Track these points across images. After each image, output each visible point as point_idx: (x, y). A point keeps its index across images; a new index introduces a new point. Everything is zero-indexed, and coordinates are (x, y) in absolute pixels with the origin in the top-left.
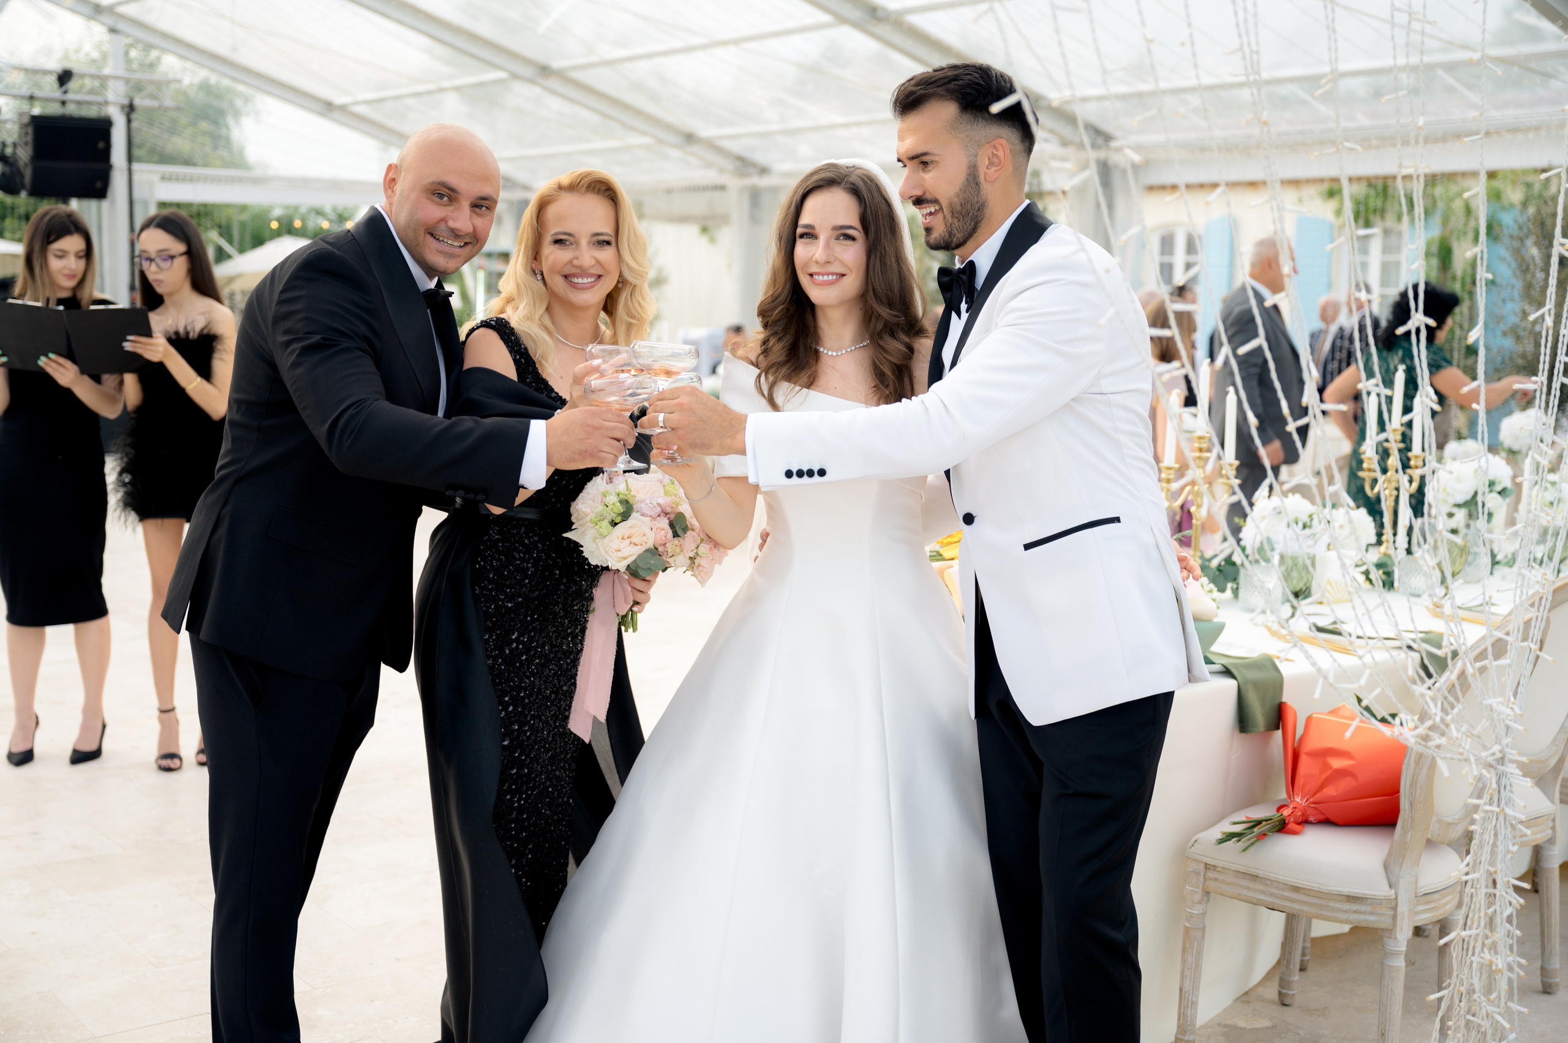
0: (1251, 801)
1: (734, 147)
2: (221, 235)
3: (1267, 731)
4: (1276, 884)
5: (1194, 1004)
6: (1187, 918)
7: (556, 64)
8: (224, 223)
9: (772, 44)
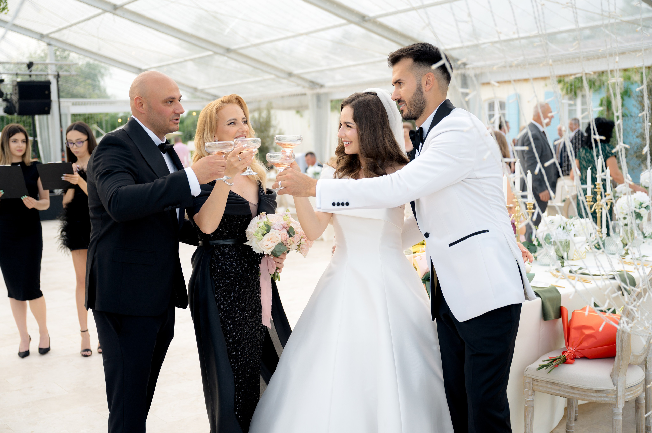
0: (550, 350)
1: (309, 77)
2: (98, 126)
3: (555, 319)
4: (564, 386)
6: (526, 402)
7: (233, 47)
8: (99, 121)
9: (322, 34)
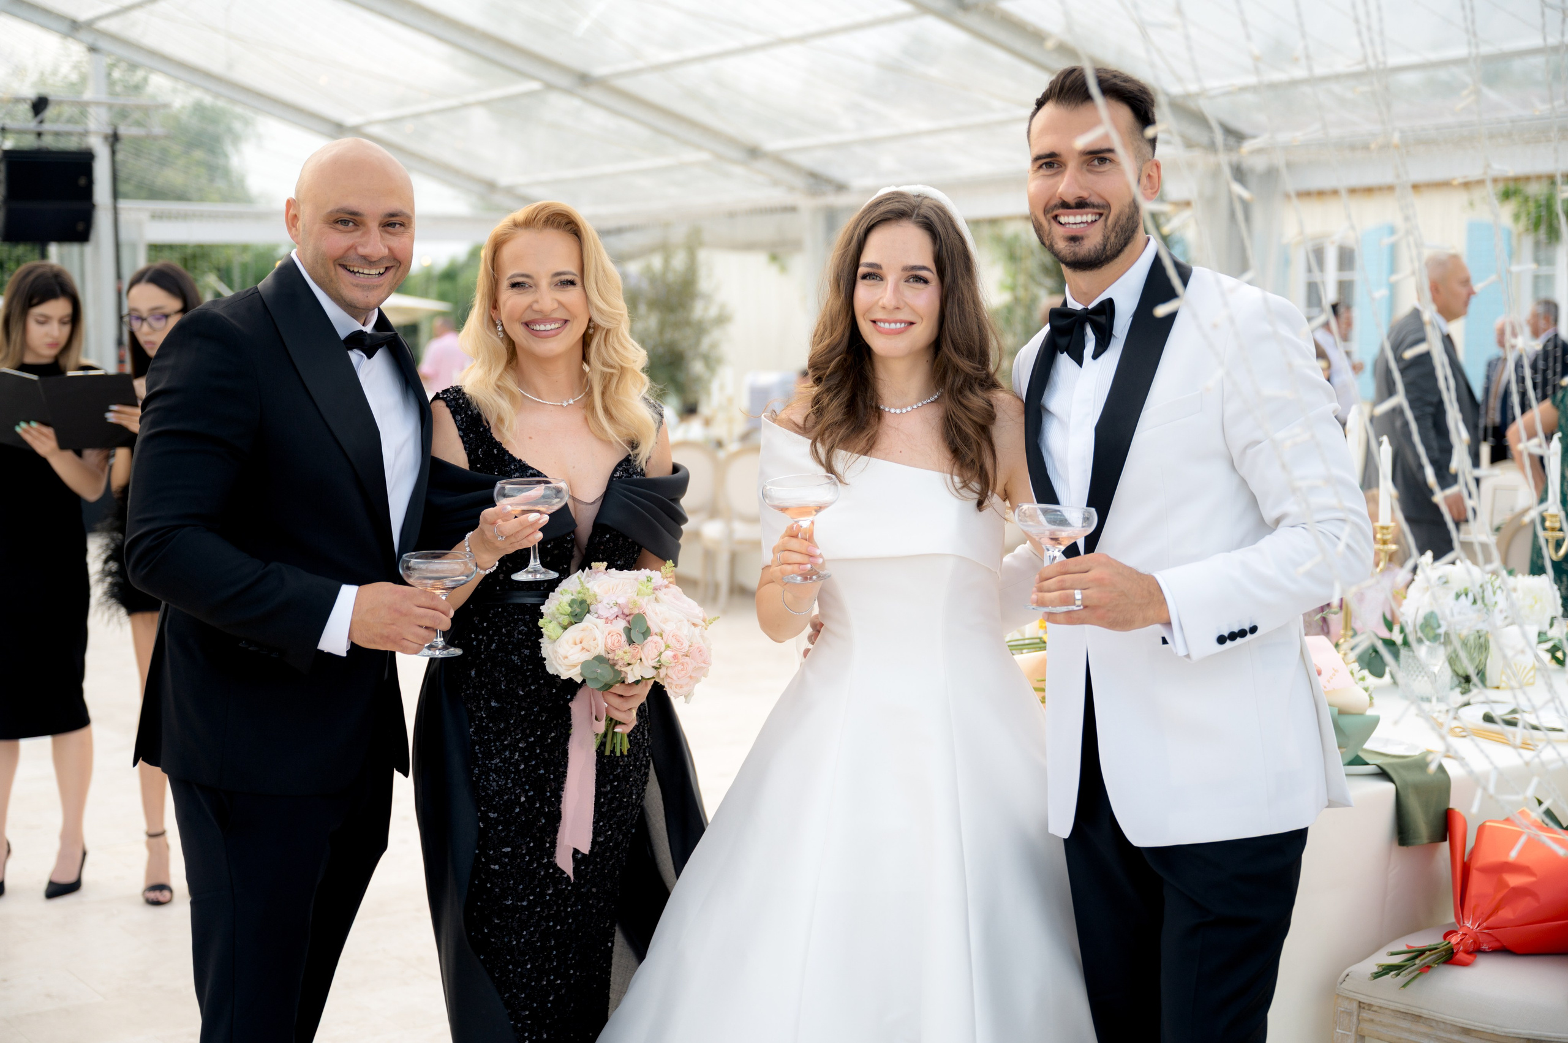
0: (1414, 927)
1: (805, 160)
3: (1431, 842)
4: (1442, 1026)
7: (597, 71)
8: (223, 265)
9: (841, 40)
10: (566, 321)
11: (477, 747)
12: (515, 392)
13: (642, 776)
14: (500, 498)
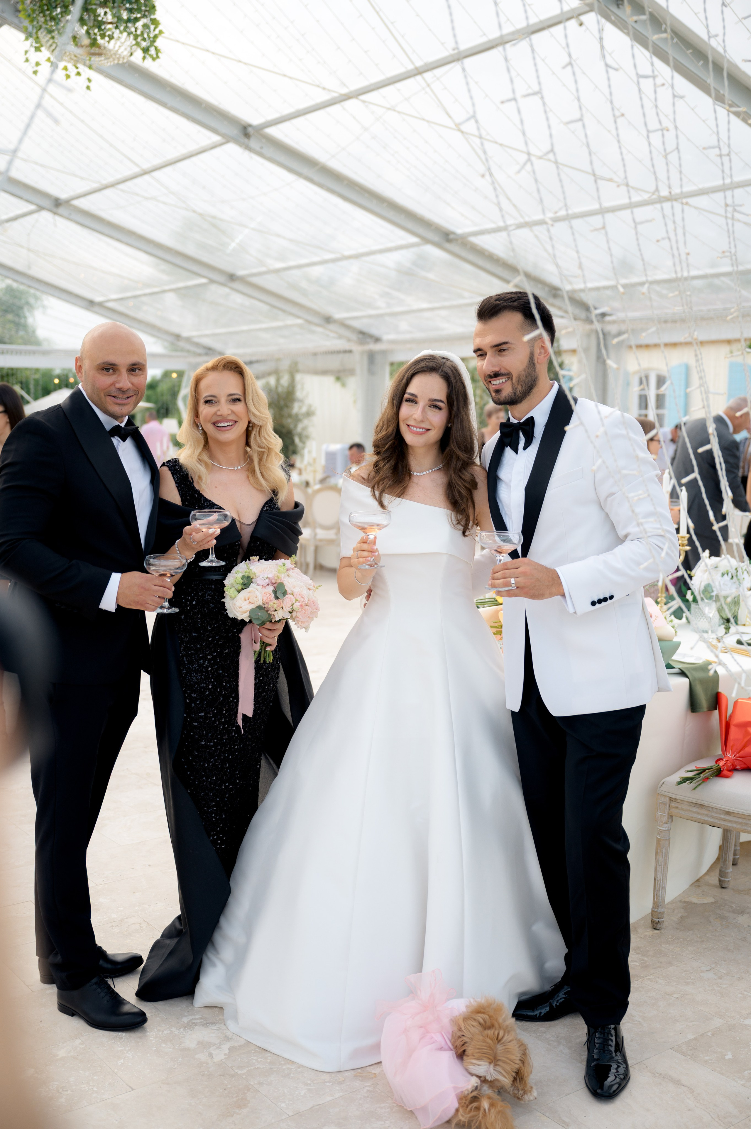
0: (699, 757)
2: (22, 388)
3: (708, 711)
4: (715, 810)
5: (664, 888)
6: (658, 833)
7: (240, 273)
8: (24, 380)
9: (379, 258)
10: (236, 422)
11: (185, 658)
12: (208, 462)
13: (276, 674)
14: (193, 520)
